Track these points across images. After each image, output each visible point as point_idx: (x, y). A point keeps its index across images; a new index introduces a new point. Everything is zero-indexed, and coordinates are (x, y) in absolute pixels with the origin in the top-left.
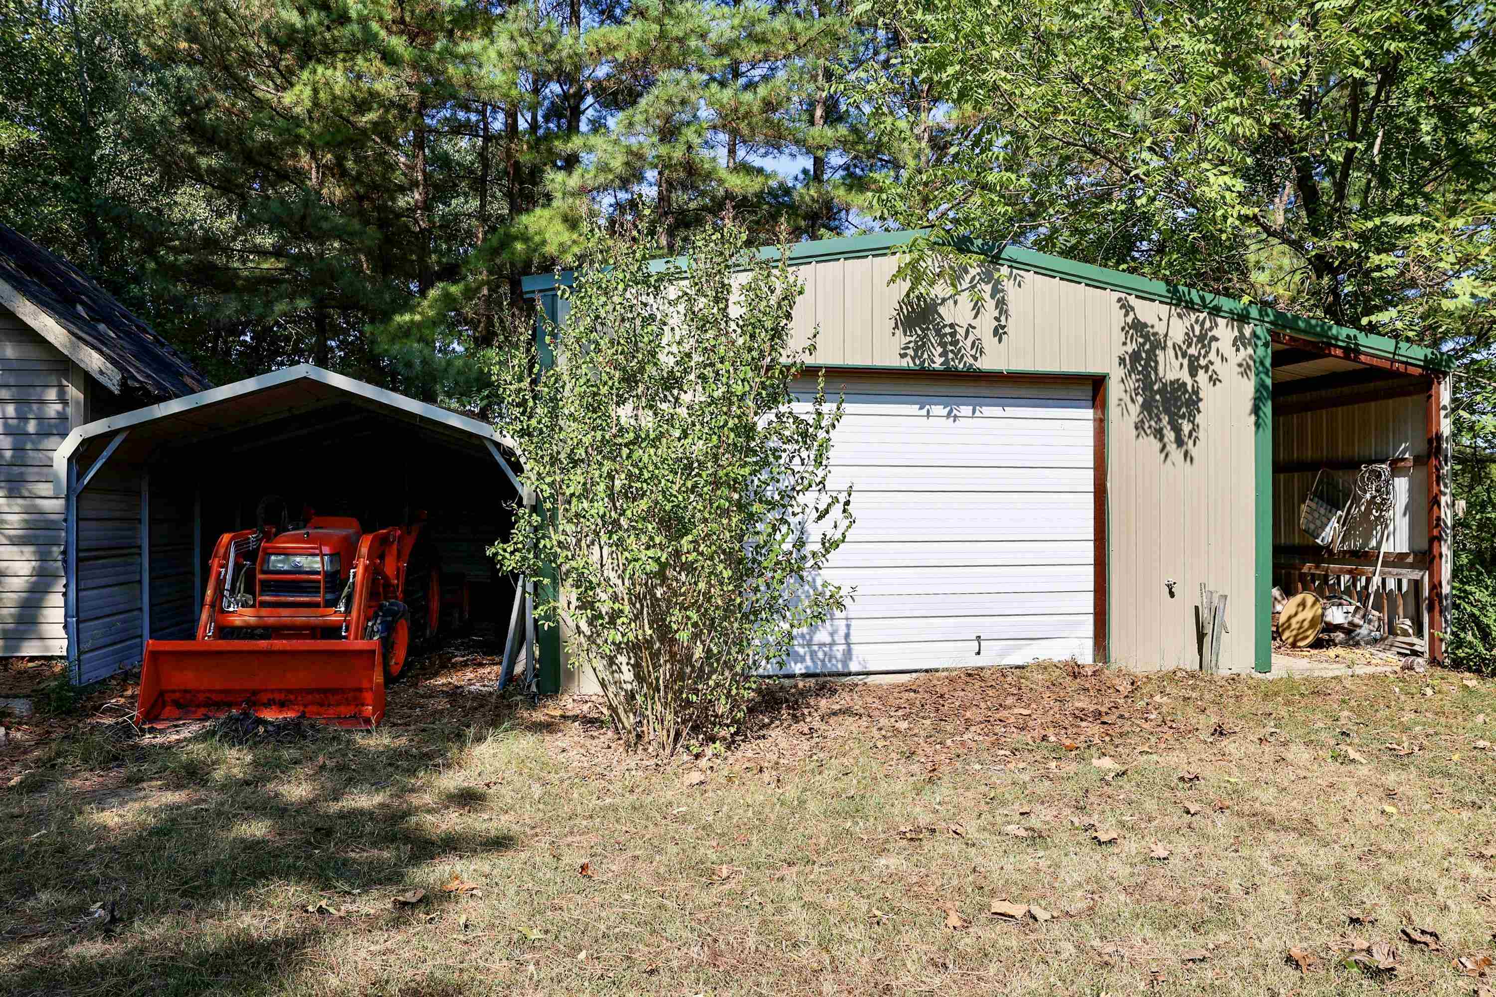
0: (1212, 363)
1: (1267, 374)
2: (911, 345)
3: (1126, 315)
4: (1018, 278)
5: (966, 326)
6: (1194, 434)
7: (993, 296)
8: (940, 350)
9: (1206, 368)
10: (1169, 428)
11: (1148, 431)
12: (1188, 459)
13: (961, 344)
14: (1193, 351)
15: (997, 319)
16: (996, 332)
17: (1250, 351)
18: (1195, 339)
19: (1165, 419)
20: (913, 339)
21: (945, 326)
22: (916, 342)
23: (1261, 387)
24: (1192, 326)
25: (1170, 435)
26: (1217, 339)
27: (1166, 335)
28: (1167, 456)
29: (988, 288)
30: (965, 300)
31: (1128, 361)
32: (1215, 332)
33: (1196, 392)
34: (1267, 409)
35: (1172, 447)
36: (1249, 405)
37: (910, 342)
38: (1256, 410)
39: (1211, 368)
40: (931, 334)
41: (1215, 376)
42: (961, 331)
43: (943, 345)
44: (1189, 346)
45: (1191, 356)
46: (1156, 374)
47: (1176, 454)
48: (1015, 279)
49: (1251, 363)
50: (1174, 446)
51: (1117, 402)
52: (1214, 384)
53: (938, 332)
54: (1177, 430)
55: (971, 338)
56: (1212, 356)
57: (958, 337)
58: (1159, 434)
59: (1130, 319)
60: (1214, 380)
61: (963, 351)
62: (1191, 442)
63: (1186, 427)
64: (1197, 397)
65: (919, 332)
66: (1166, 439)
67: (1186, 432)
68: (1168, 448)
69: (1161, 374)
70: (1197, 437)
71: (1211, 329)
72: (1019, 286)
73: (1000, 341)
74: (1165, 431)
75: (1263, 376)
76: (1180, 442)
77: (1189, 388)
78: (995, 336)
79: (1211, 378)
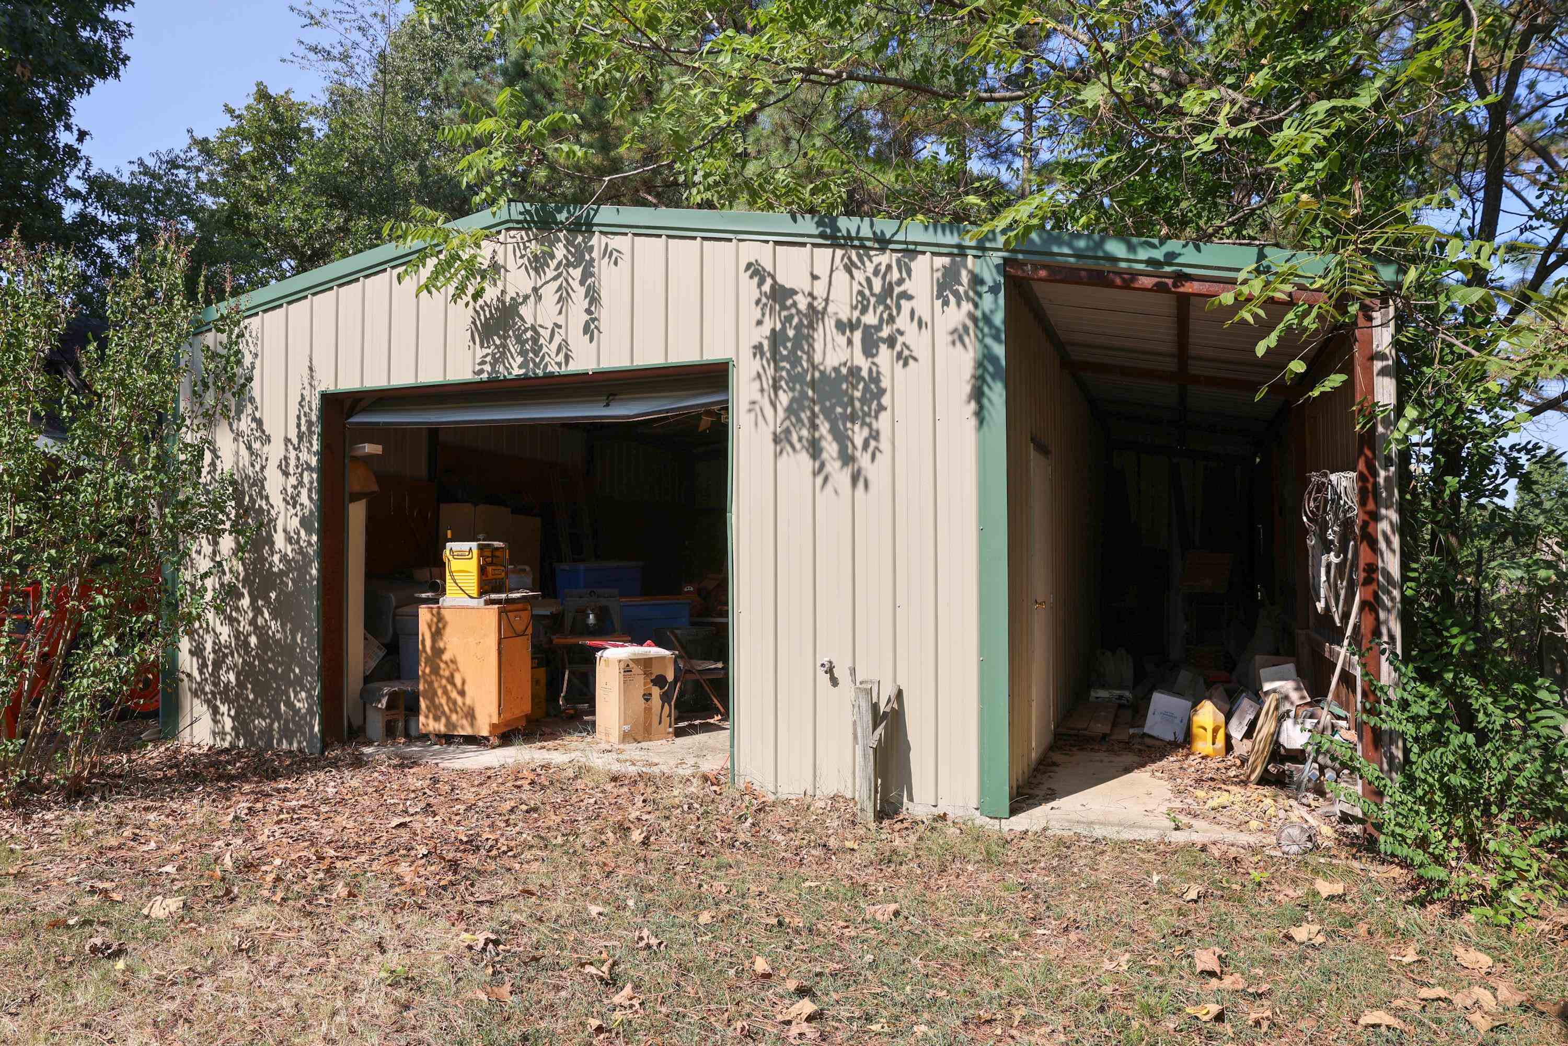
0: (901, 333)
1: (996, 338)
2: (488, 359)
3: (760, 285)
4: (615, 254)
5: (550, 326)
6: (873, 443)
7: (582, 283)
8: (519, 360)
9: (891, 342)
10: (829, 438)
11: (798, 446)
12: (861, 484)
13: (545, 350)
14: (870, 319)
15: (588, 311)
16: (586, 329)
17: (967, 307)
18: (873, 300)
19: (824, 428)
20: (489, 351)
21: (526, 330)
22: (493, 355)
23: (985, 361)
24: (868, 280)
25: (830, 448)
26: (910, 298)
27: (827, 300)
28: (826, 479)
29: (577, 273)
30: (549, 293)
31: (766, 348)
32: (907, 286)
33: (875, 379)
34: (997, 394)
35: (832, 464)
36: (967, 389)
37: (487, 355)
38: (978, 394)
39: (900, 339)
40: (512, 344)
41: (906, 352)
42: (545, 333)
43: (523, 353)
44: (864, 311)
45: (867, 328)
46: (810, 360)
47: (841, 477)
48: (610, 257)
49: (970, 324)
50: (838, 464)
51: (747, 407)
52: (906, 364)
53: (520, 341)
54: (842, 438)
55: (557, 340)
56: (902, 321)
57: (542, 341)
58: (815, 449)
59: (766, 287)
60: (905, 359)
61: (547, 359)
62: (867, 456)
63: (859, 435)
64: (878, 387)
65: (498, 342)
66: (825, 455)
67: (859, 441)
68: (828, 468)
69: (817, 358)
70: (877, 448)
71: (901, 282)
72: (616, 263)
73: (591, 340)
74: (824, 444)
75: (989, 341)
76: (847, 458)
77: (865, 373)
78: (585, 333)
79: (899, 356)
